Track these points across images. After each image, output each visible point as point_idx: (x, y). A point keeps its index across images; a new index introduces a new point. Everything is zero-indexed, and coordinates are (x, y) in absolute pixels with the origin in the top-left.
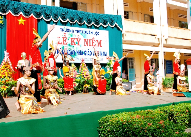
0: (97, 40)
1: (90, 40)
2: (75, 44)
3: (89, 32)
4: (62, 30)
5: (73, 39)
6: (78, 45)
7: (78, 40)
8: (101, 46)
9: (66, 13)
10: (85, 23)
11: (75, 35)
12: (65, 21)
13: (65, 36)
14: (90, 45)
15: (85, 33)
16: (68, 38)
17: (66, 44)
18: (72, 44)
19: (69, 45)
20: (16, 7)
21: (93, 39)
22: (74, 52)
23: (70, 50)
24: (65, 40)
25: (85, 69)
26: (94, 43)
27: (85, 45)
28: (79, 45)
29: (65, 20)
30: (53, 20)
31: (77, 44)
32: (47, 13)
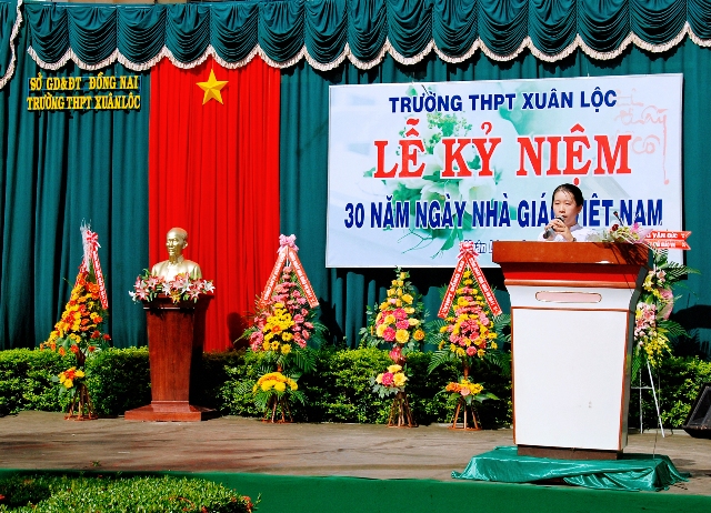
0: (597, 138)
1: (554, 141)
2: (465, 172)
3: (554, 95)
4: (398, 104)
5: (455, 147)
6: (481, 174)
7: (482, 150)
8: (624, 169)
9: (422, 14)
10: (527, 50)
11: (471, 122)
12: (411, 56)
13: (413, 132)
14: (553, 170)
15: (528, 103)
16: (427, 144)
17: (418, 173)
18: (449, 172)
19: (435, 178)
20: (187, 31)
21: (577, 134)
22: (460, 211)
23: (435, 205)
24: (411, 153)
25: (473, 303)
26: (579, 154)
27: (522, 172)
28: (486, 172)
29: (416, 53)
30: (354, 60)
31: (477, 168)
32: (327, 34)
